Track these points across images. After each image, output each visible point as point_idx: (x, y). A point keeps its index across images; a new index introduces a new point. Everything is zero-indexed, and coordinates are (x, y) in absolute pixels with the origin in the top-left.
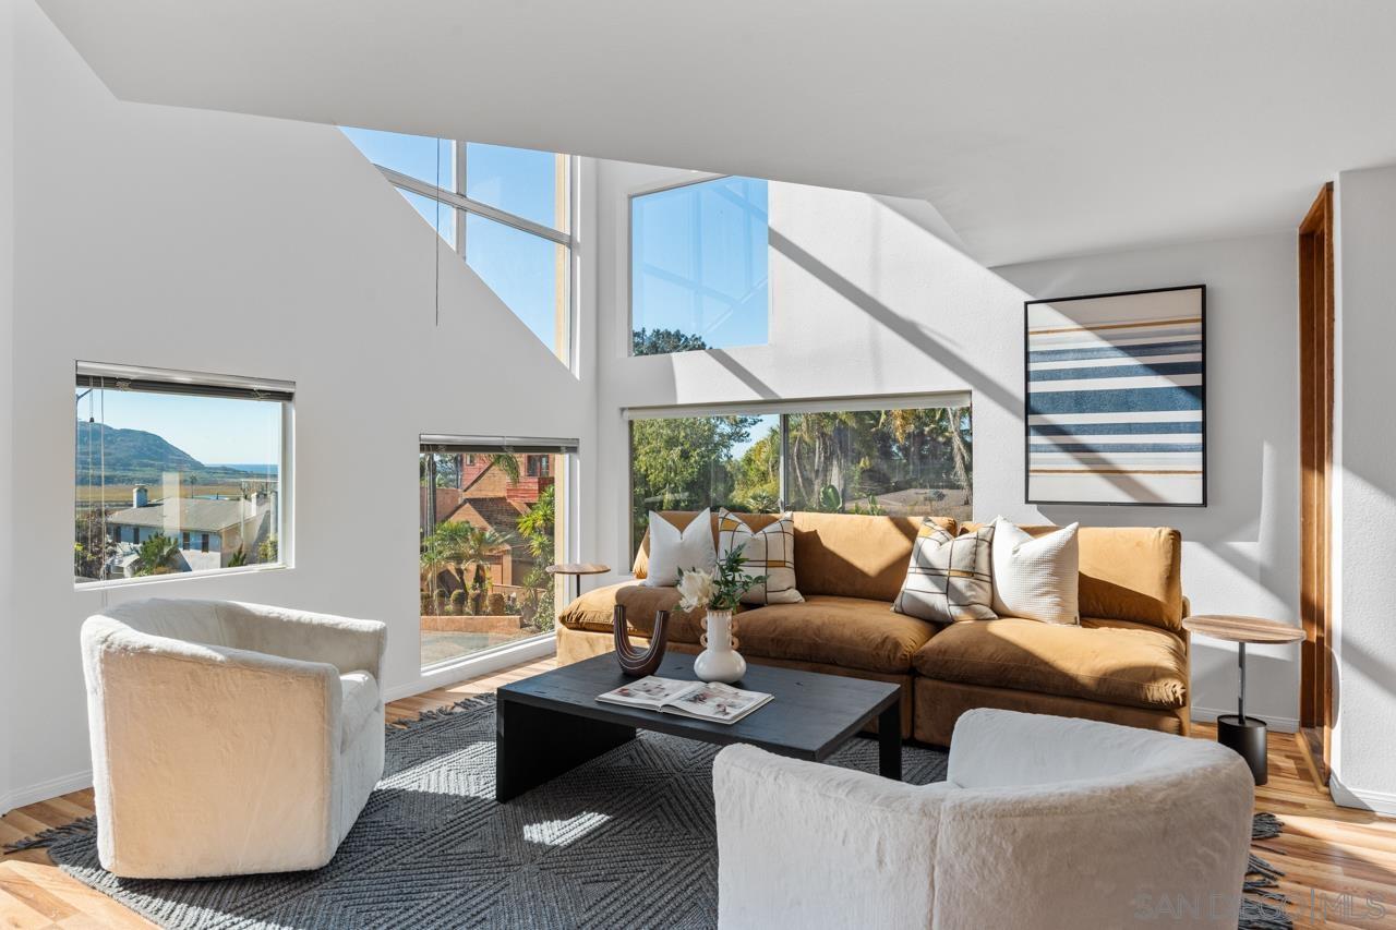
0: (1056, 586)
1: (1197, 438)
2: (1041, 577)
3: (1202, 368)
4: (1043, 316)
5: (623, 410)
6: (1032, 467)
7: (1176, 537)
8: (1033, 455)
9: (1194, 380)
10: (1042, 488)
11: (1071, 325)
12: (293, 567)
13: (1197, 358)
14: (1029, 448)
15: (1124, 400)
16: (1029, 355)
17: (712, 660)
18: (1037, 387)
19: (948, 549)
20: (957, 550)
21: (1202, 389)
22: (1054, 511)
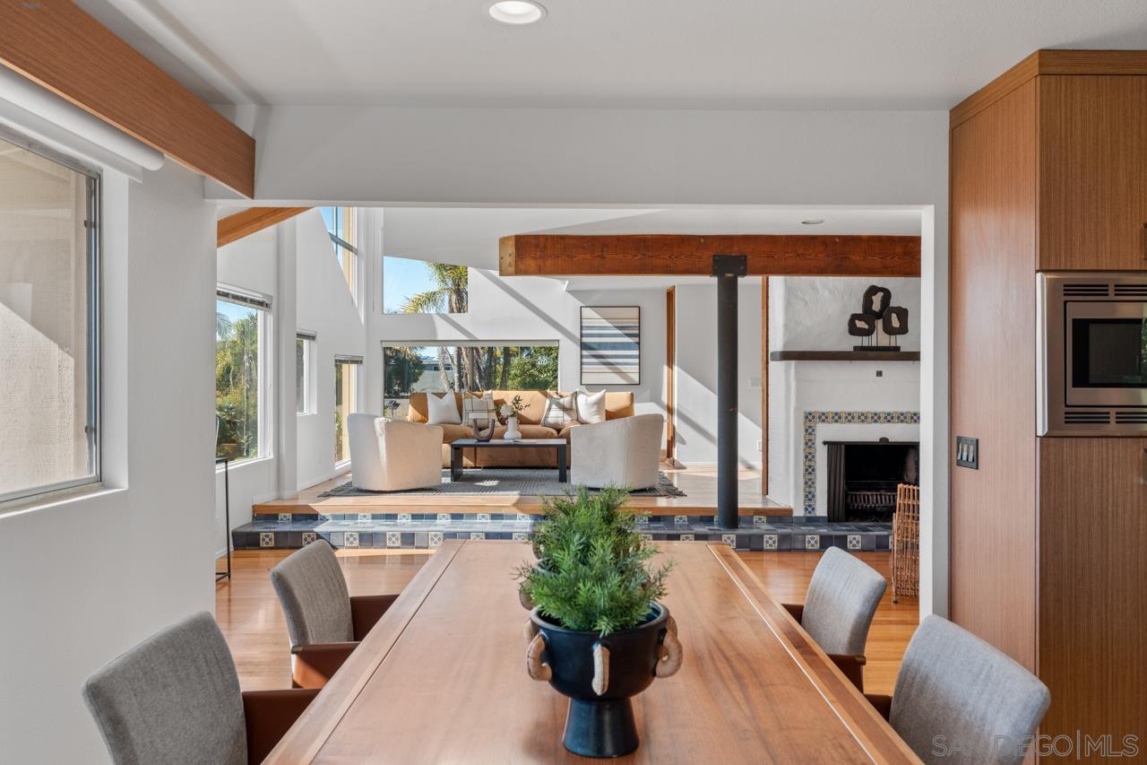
0: (598, 412)
1: (637, 361)
2: (595, 409)
3: (639, 335)
4: (588, 312)
5: (382, 341)
6: (584, 371)
7: (632, 395)
8: (584, 366)
9: (637, 340)
10: (587, 379)
11: (599, 317)
12: (314, 412)
13: (637, 332)
14: (582, 364)
15: (614, 346)
16: (581, 328)
17: (511, 434)
18: (585, 340)
19: (561, 401)
20: (566, 401)
21: (639, 343)
22: (592, 387)
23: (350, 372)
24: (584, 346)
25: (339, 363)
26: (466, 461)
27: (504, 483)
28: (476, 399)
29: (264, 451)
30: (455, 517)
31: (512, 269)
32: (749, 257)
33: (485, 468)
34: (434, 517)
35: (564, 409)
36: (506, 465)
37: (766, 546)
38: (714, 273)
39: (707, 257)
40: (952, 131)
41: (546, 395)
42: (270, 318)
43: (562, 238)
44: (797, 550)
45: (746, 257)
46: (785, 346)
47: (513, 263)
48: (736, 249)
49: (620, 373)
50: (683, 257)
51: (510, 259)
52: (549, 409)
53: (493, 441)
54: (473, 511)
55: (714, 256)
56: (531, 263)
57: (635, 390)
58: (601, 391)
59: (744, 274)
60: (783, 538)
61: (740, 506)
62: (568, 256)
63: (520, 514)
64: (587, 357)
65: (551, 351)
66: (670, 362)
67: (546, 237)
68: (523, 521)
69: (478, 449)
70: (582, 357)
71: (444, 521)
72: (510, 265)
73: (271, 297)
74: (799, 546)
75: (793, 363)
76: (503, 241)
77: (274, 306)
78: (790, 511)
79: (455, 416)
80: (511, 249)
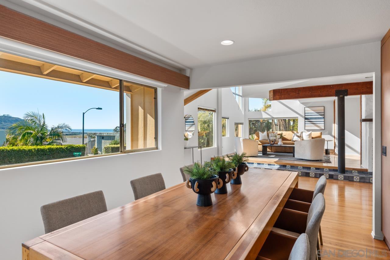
0: (309, 137)
1: (323, 122)
2: (308, 137)
3: (324, 115)
4: (307, 109)
5: (248, 119)
6: (306, 126)
7: (321, 133)
8: (306, 124)
9: (323, 116)
10: (307, 128)
11: (310, 110)
12: (229, 136)
13: (323, 114)
14: (305, 124)
15: (316, 118)
16: (305, 113)
17: (280, 143)
18: (306, 117)
19: (298, 134)
20: (299, 134)
21: (324, 117)
22: (308, 130)
23: (240, 126)
24: (306, 119)
25: (237, 124)
26: (268, 150)
27: (277, 156)
28: (272, 134)
29: (215, 145)
30: (258, 164)
31: (272, 99)
32: (349, 90)
33: (274, 152)
34: (253, 163)
35: (298, 136)
36: (280, 151)
37: (355, 180)
38: (336, 96)
39: (334, 91)
40: (381, 47)
41: (293, 132)
42: (216, 114)
43: (287, 89)
44: (367, 182)
45: (347, 90)
46: (365, 117)
47: (273, 97)
48: (343, 88)
49: (317, 126)
50: (325, 92)
51: (272, 96)
52: (294, 137)
53: (275, 145)
54: (263, 163)
55: (336, 91)
56: (278, 97)
57: (322, 131)
58: (310, 132)
59: (347, 95)
60: (361, 178)
61: (346, 167)
62: (288, 94)
63: (276, 164)
64: (307, 122)
65: (295, 121)
66: (334, 123)
67: (282, 89)
68: (277, 166)
69: (272, 147)
70: (305, 122)
71: (255, 165)
72: (272, 98)
73: (216, 109)
74: (367, 181)
75: (368, 122)
76: (270, 91)
77: (217, 111)
78: (367, 170)
79: (267, 138)
80: (272, 93)
